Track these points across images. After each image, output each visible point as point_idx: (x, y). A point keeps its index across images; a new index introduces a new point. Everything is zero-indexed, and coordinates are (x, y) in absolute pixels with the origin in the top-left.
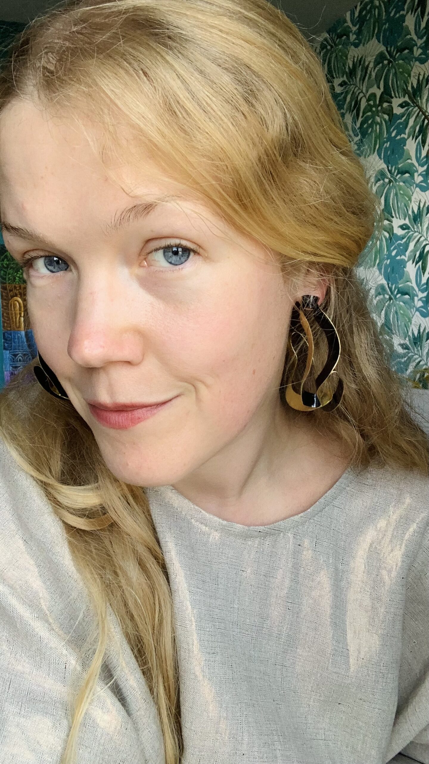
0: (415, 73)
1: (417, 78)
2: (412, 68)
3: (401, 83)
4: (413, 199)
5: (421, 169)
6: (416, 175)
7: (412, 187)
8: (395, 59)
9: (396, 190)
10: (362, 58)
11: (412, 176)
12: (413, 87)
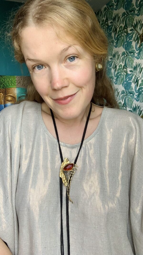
0: (135, 19)
1: (136, 21)
2: (134, 18)
3: (131, 23)
4: (134, 62)
5: (137, 52)
6: (135, 53)
7: (134, 58)
8: (129, 14)
9: (129, 59)
10: (118, 14)
11: (134, 54)
12: (135, 24)
